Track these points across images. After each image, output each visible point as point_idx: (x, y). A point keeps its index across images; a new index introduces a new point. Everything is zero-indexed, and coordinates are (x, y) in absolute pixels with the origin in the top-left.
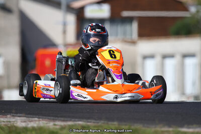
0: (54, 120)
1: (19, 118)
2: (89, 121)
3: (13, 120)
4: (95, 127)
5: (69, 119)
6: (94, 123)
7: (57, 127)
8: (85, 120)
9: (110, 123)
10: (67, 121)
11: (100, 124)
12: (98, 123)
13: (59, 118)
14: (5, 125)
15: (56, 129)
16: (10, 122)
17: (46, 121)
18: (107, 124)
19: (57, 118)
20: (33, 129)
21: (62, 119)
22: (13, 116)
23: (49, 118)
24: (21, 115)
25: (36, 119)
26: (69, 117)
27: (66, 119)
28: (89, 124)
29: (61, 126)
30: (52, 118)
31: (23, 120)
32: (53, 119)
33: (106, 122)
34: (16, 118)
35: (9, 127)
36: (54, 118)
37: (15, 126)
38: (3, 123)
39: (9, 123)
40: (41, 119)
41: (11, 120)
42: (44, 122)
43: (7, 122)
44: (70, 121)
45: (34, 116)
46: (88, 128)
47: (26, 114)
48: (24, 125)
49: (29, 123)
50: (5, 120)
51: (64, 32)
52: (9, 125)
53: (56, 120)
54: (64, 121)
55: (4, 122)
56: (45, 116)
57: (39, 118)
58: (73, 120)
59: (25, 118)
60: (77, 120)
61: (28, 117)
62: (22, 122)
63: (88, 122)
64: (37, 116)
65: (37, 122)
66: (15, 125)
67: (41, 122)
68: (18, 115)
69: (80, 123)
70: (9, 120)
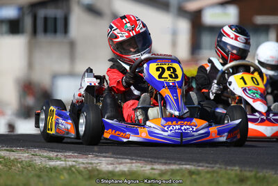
1: (104, 159)
2: (201, 164)
3: (96, 161)
4: (208, 172)
5: (173, 162)
6: (207, 167)
7: (157, 172)
8: (195, 163)
9: (229, 168)
10: (170, 164)
11: (215, 169)
12: (213, 167)
13: (160, 161)
14: (85, 168)
15: (154, 174)
16: (91, 163)
17: (141, 163)
18: (226, 169)
19: (156, 160)
20: (123, 174)
21: (163, 161)
22: (97, 156)
23: (146, 159)
24: (107, 155)
25: (128, 161)
26: (173, 159)
27: (168, 161)
28: (200, 168)
29: (160, 170)
30: (150, 159)
31: (110, 162)
32: (151, 162)
33: (223, 167)
34: (100, 159)
35: (90, 171)
36: (153, 160)
37: (98, 170)
38: (82, 165)
39: (90, 165)
40: (134, 161)
41: (93, 161)
42: (139, 164)
43: (87, 163)
44: (174, 164)
45: (125, 157)
46: (198, 173)
47: (114, 154)
48: (110, 168)
49: (117, 166)
50: (85, 161)
51: (174, 44)
52: (90, 168)
53: (155, 162)
54: (165, 164)
55: (83, 163)
56: (140, 157)
57: (132, 159)
58: (179, 163)
59: (112, 159)
60: (183, 163)
61: (117, 158)
62: (108, 164)
63: (199, 166)
64: (130, 157)
65: (128, 165)
66: (98, 167)
67: (133, 165)
68: (104, 154)
69: (188, 167)
70: (90, 161)
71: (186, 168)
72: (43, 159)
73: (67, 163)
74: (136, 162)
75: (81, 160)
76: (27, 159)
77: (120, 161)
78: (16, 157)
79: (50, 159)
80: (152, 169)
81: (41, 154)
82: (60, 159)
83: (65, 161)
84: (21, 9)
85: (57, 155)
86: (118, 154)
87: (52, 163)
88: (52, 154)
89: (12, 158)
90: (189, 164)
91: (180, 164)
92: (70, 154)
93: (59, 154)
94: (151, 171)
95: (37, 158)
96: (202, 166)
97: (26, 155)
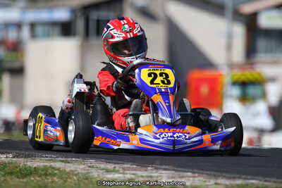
0: (216, 177)
1: (164, 172)
2: (268, 179)
3: (156, 175)
5: (237, 176)
6: (275, 182)
8: (261, 178)
10: (234, 178)
13: (224, 174)
16: (151, 177)
19: (219, 174)
21: (228, 175)
22: (156, 168)
23: (209, 172)
24: (167, 167)
25: (190, 174)
26: (237, 172)
27: (233, 175)
28: (267, 183)
29: (225, 185)
30: (213, 173)
31: (171, 175)
32: (214, 175)
34: (160, 172)
36: (216, 173)
38: (141, 178)
40: (197, 175)
41: (153, 175)
42: (202, 179)
43: (147, 177)
44: (239, 178)
45: (187, 170)
47: (174, 166)
50: (145, 174)
51: (229, 47)
53: (219, 176)
54: (229, 178)
55: (143, 177)
56: (202, 169)
57: (194, 173)
58: (243, 177)
59: (173, 172)
60: (249, 177)
61: (178, 171)
62: (169, 178)
63: (266, 181)
64: (191, 170)
65: (191, 179)
67: (196, 179)
68: (164, 167)
69: (254, 181)
70: (150, 174)
71: (252, 183)
72: (101, 171)
73: (126, 176)
74: (199, 176)
75: (140, 173)
76: (82, 172)
77: (182, 174)
78: (72, 169)
79: (108, 171)
80: (216, 184)
81: (98, 166)
82: (118, 172)
83: (123, 174)
84: (73, 11)
85: (115, 167)
86: (178, 166)
87: (110, 176)
88: (110, 166)
89: (68, 170)
90: (255, 179)
91: (245, 179)
92: (129, 166)
93: (117, 166)
94: (215, 186)
95: (93, 170)
96: (269, 181)
97: (82, 166)
